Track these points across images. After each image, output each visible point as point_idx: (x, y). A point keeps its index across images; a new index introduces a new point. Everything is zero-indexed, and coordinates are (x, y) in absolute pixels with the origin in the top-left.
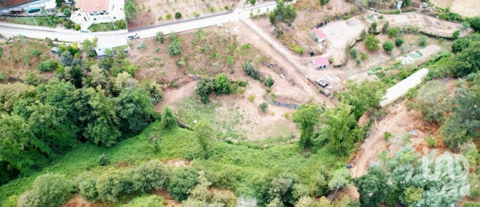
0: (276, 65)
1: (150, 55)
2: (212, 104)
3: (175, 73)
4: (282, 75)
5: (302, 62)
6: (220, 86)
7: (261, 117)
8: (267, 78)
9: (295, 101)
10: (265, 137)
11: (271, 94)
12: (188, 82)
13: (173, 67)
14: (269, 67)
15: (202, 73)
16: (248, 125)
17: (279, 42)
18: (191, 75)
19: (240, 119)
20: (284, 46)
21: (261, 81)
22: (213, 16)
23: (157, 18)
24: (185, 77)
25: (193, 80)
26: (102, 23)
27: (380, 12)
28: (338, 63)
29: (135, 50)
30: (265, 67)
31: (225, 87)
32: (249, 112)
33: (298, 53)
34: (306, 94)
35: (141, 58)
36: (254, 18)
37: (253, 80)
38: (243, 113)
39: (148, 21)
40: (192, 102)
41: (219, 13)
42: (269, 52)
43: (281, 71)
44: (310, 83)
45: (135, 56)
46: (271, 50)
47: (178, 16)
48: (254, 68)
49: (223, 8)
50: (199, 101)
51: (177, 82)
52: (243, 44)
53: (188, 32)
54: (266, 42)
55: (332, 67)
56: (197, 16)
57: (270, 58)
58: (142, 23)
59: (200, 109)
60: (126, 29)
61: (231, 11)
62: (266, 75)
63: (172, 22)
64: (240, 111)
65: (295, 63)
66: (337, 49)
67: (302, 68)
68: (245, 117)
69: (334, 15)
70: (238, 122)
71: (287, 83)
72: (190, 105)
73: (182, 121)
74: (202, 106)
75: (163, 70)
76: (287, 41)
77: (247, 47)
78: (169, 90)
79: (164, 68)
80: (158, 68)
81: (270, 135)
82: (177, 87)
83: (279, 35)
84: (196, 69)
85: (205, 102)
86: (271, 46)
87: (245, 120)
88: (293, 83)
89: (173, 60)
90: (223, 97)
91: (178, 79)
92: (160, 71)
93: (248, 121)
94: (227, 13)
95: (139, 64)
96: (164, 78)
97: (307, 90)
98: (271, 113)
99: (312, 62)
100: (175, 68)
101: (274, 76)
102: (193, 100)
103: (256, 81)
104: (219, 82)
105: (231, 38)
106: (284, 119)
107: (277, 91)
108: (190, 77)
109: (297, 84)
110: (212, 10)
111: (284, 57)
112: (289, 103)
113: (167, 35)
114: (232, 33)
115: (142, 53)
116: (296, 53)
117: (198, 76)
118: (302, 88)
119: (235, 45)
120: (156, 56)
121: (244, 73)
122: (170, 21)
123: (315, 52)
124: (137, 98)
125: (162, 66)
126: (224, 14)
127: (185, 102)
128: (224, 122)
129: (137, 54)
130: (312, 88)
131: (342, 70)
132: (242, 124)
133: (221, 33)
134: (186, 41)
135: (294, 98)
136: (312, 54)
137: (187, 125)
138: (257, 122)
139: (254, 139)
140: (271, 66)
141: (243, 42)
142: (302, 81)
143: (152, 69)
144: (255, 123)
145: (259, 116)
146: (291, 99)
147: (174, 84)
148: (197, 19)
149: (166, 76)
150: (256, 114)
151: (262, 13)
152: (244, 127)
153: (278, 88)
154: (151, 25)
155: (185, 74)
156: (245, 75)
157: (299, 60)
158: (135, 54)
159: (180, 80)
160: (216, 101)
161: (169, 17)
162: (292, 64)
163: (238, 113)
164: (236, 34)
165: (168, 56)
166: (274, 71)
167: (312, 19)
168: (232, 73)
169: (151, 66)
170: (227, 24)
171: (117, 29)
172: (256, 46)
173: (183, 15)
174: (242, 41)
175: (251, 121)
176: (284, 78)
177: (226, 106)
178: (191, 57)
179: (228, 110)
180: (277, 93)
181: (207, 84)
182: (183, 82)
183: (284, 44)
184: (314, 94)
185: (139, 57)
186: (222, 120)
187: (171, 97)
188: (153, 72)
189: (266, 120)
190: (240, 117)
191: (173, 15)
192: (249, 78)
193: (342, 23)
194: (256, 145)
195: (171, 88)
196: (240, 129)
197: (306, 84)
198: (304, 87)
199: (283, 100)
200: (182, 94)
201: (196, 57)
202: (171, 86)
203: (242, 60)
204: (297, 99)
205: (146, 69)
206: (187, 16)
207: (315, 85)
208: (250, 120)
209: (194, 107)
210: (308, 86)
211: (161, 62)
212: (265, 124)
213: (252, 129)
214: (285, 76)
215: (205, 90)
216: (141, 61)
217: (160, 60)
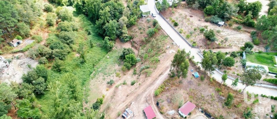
1: (146, 26)
2: (121, 62)
3: (138, 40)
5: (148, 97)
11: (121, 84)
12: (137, 49)
17: (167, 78)
19: (107, 75)
20: (163, 82)
23: (171, 18)
24: (139, 46)
38: (112, 76)
42: (155, 74)
46: (158, 75)
47: (176, 25)
52: (159, 58)
53: (164, 32)
54: (165, 71)
56: (180, 33)
67: (142, 98)
70: (105, 74)
76: (168, 83)
77: (157, 61)
79: (140, 34)
80: (139, 32)
87: (106, 78)
88: (128, 95)
89: (147, 36)
91: (136, 44)
92: (138, 34)
94: (189, 44)
95: (139, 24)
97: (121, 105)
98: (108, 89)
105: (163, 51)
107: (123, 87)
109: (127, 98)
110: (188, 37)
111: (152, 84)
114: (167, 50)
115: (145, 22)
120: (146, 28)
122: (171, 23)
123: (160, 106)
126: (187, 43)
128: (106, 69)
130: (123, 108)
132: (103, 76)
136: (158, 104)
141: (161, 58)
147: (133, 44)
148: (178, 33)
149: (136, 38)
154: (165, 19)
158: (144, 20)
167: (209, 103)
172: (159, 66)
177: (118, 68)
179: (115, 69)
180: (120, 87)
182: (135, 47)
184: (118, 111)
185: (143, 22)
186: (108, 68)
188: (136, 31)
190: (109, 75)
197: (127, 104)
205: (137, 28)
206: (178, 28)
211: (143, 32)
216: (141, 24)
217: (144, 30)
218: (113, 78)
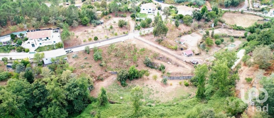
0: (164, 57)
1: (81, 61)
2: (129, 86)
3: (100, 71)
4: (168, 62)
5: (178, 54)
6: (133, 73)
7: (164, 88)
8: (160, 65)
9: (183, 74)
10: (172, 99)
11: (166, 73)
12: (109, 76)
13: (98, 67)
14: (159, 59)
15: (117, 69)
16: (158, 94)
17: (161, 45)
18: (110, 72)
19: (151, 91)
20: (164, 47)
21: (156, 69)
22: (117, 38)
23: (82, 41)
24: (106, 73)
25: (112, 75)
26: (45, 46)
27: (205, 30)
28: (197, 53)
29: (71, 59)
30: (157, 60)
31: (137, 73)
32: (156, 86)
33: (174, 49)
34: (188, 70)
35: (76, 64)
36: (142, 36)
37: (151, 69)
38: (152, 88)
39: (77, 43)
40: (115, 87)
41: (120, 36)
42: (157, 51)
43: (168, 60)
44: (187, 64)
45: (72, 63)
47: (96, 39)
48: (151, 61)
49: (122, 33)
50: (120, 85)
51: (102, 76)
52: (140, 48)
53: (105, 46)
54: (154, 46)
55: (195, 55)
56: (108, 39)
57: (159, 54)
58: (73, 44)
59: (122, 90)
60: (63, 48)
61: (127, 34)
62: (159, 64)
63: (92, 42)
64: (149, 87)
65: (175, 55)
66: (193, 47)
67: (179, 57)
68: (154, 90)
69: (183, 32)
70: (150, 93)
71: (173, 66)
72: (114, 89)
73: (112, 100)
74: (123, 88)
75: (92, 70)
76: (165, 44)
77: (143, 50)
78: (97, 82)
79: (92, 68)
80: (88, 69)
81: (175, 97)
82: (102, 80)
83: (159, 42)
84: (112, 67)
85: (124, 85)
86: (157, 48)
88: (178, 65)
89: (97, 63)
90: (135, 81)
91: (102, 75)
92: (90, 70)
93: (157, 92)
94: (125, 36)
95: (75, 67)
96: (93, 74)
97: (187, 68)
98: (170, 85)
99: (183, 53)
100: (99, 68)
101: (164, 64)
102: (116, 86)
103: (152, 69)
104: (132, 71)
105: (132, 46)
106: (179, 86)
107: (169, 71)
108: (110, 73)
109: (180, 65)
110: (116, 35)
112: (179, 76)
113: (91, 49)
114: (132, 44)
115: (76, 60)
116: (173, 49)
117: (115, 71)
118: (183, 67)
119: (136, 50)
120: (86, 62)
121: (145, 65)
122: (91, 42)
123: (183, 48)
124: (81, 83)
125: (90, 67)
126: (124, 36)
127: (110, 88)
129: (73, 61)
130: (189, 66)
131: (200, 56)
132: (153, 94)
133: (125, 44)
134: (104, 51)
135: (181, 73)
136: (182, 49)
137: (116, 101)
138: (163, 91)
139: (166, 101)
140: (161, 59)
141: (141, 47)
142: (182, 63)
143: (84, 69)
144: (162, 92)
145: (163, 88)
146: (180, 73)
147: (100, 78)
148: (108, 40)
149: (94, 73)
150: (160, 86)
151: (146, 33)
152: (155, 95)
153: (169, 69)
154: (80, 45)
155: (106, 71)
156: (145, 66)
157: (176, 53)
158: (71, 61)
159: (104, 75)
160: (131, 84)
161: (90, 40)
162: (173, 56)
163: (149, 88)
164: (135, 44)
165: (93, 61)
166: (163, 61)
167: (173, 35)
168: (137, 66)
169: (83, 68)
170: (127, 40)
171: (56, 49)
172: (149, 49)
173: (99, 38)
174: (139, 47)
175: (159, 92)
176: (171, 63)
178: (108, 61)
180: (170, 72)
181: (124, 72)
182: (106, 76)
183: (164, 46)
184: (192, 69)
185: (74, 63)
187: (100, 87)
188: (85, 71)
189: (168, 89)
190: (151, 90)
191: (93, 38)
192: (148, 68)
193: (188, 36)
194: (168, 104)
195: (98, 81)
196: (154, 97)
197: (185, 65)
198: (185, 66)
199: (175, 75)
200: (106, 84)
201: (112, 60)
202: (98, 80)
203: (142, 57)
204: (184, 73)
205: (80, 70)
206: (101, 38)
207: (191, 64)
208: (158, 90)
209: (118, 90)
210: (186, 65)
211: (90, 65)
212: (168, 92)
213: (162, 96)
214: (171, 62)
215: (124, 76)
216: (76, 65)
217: (88, 63)
218: (154, 86)
